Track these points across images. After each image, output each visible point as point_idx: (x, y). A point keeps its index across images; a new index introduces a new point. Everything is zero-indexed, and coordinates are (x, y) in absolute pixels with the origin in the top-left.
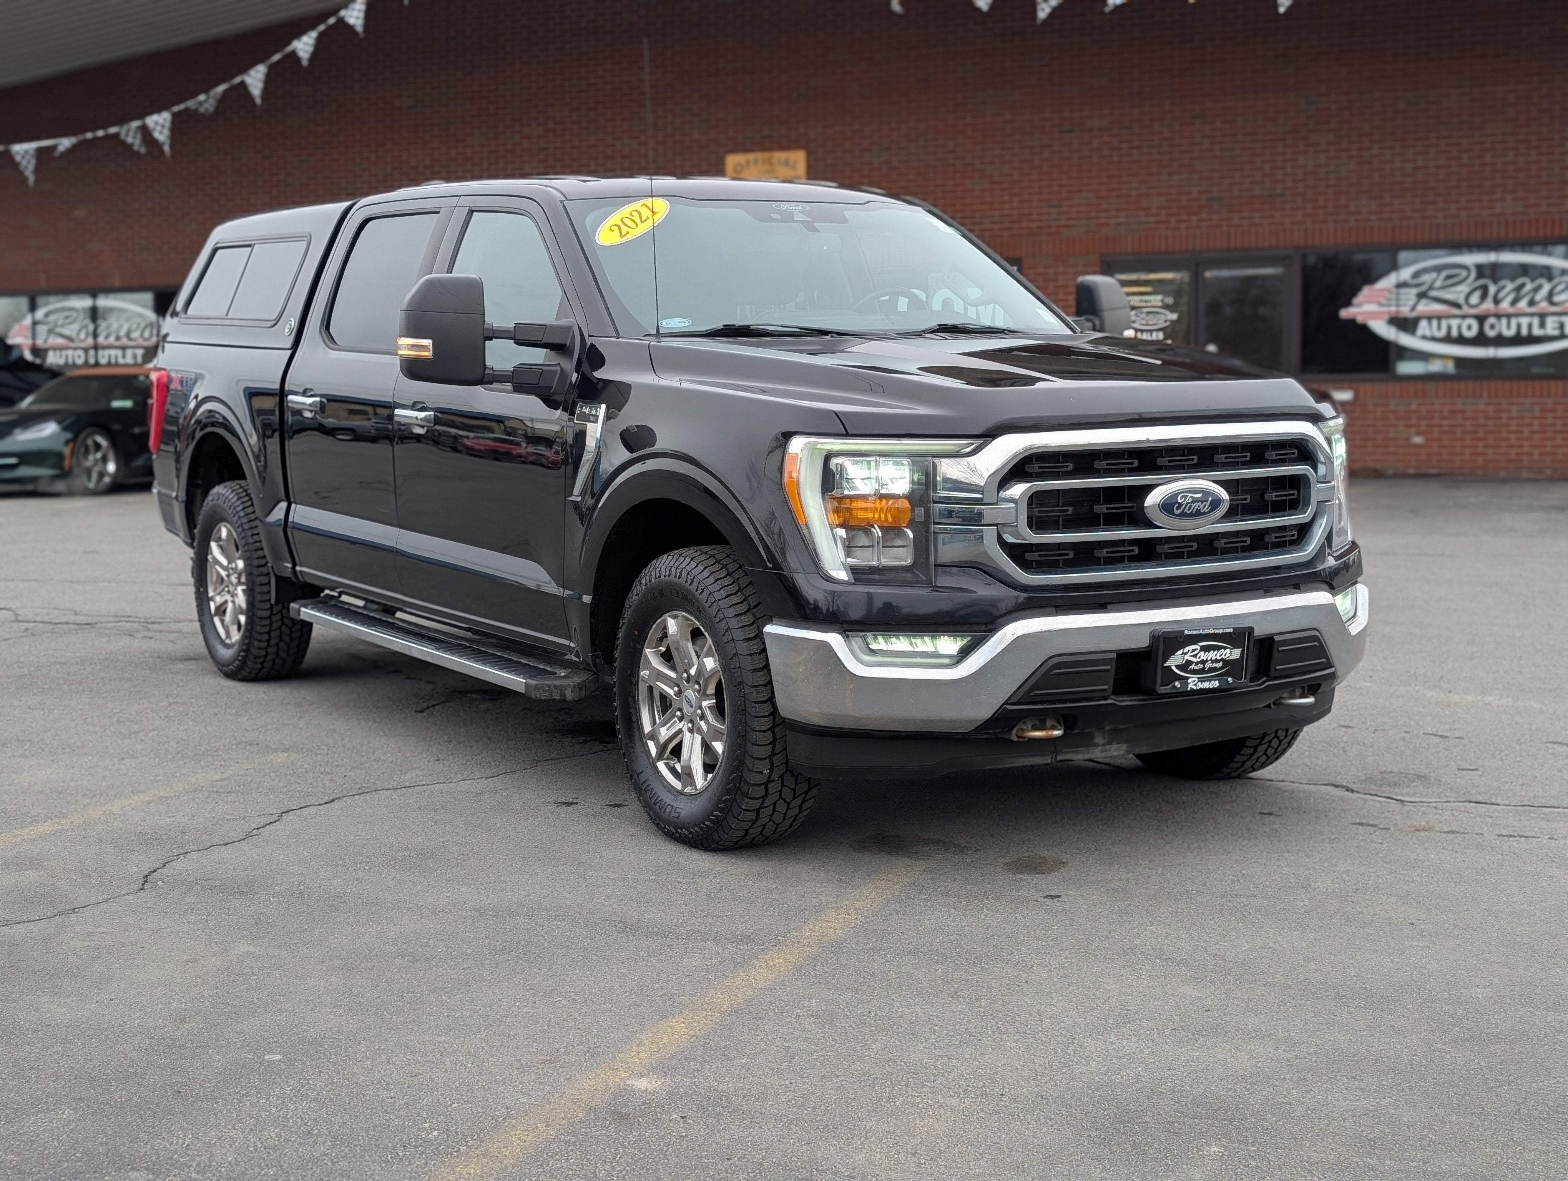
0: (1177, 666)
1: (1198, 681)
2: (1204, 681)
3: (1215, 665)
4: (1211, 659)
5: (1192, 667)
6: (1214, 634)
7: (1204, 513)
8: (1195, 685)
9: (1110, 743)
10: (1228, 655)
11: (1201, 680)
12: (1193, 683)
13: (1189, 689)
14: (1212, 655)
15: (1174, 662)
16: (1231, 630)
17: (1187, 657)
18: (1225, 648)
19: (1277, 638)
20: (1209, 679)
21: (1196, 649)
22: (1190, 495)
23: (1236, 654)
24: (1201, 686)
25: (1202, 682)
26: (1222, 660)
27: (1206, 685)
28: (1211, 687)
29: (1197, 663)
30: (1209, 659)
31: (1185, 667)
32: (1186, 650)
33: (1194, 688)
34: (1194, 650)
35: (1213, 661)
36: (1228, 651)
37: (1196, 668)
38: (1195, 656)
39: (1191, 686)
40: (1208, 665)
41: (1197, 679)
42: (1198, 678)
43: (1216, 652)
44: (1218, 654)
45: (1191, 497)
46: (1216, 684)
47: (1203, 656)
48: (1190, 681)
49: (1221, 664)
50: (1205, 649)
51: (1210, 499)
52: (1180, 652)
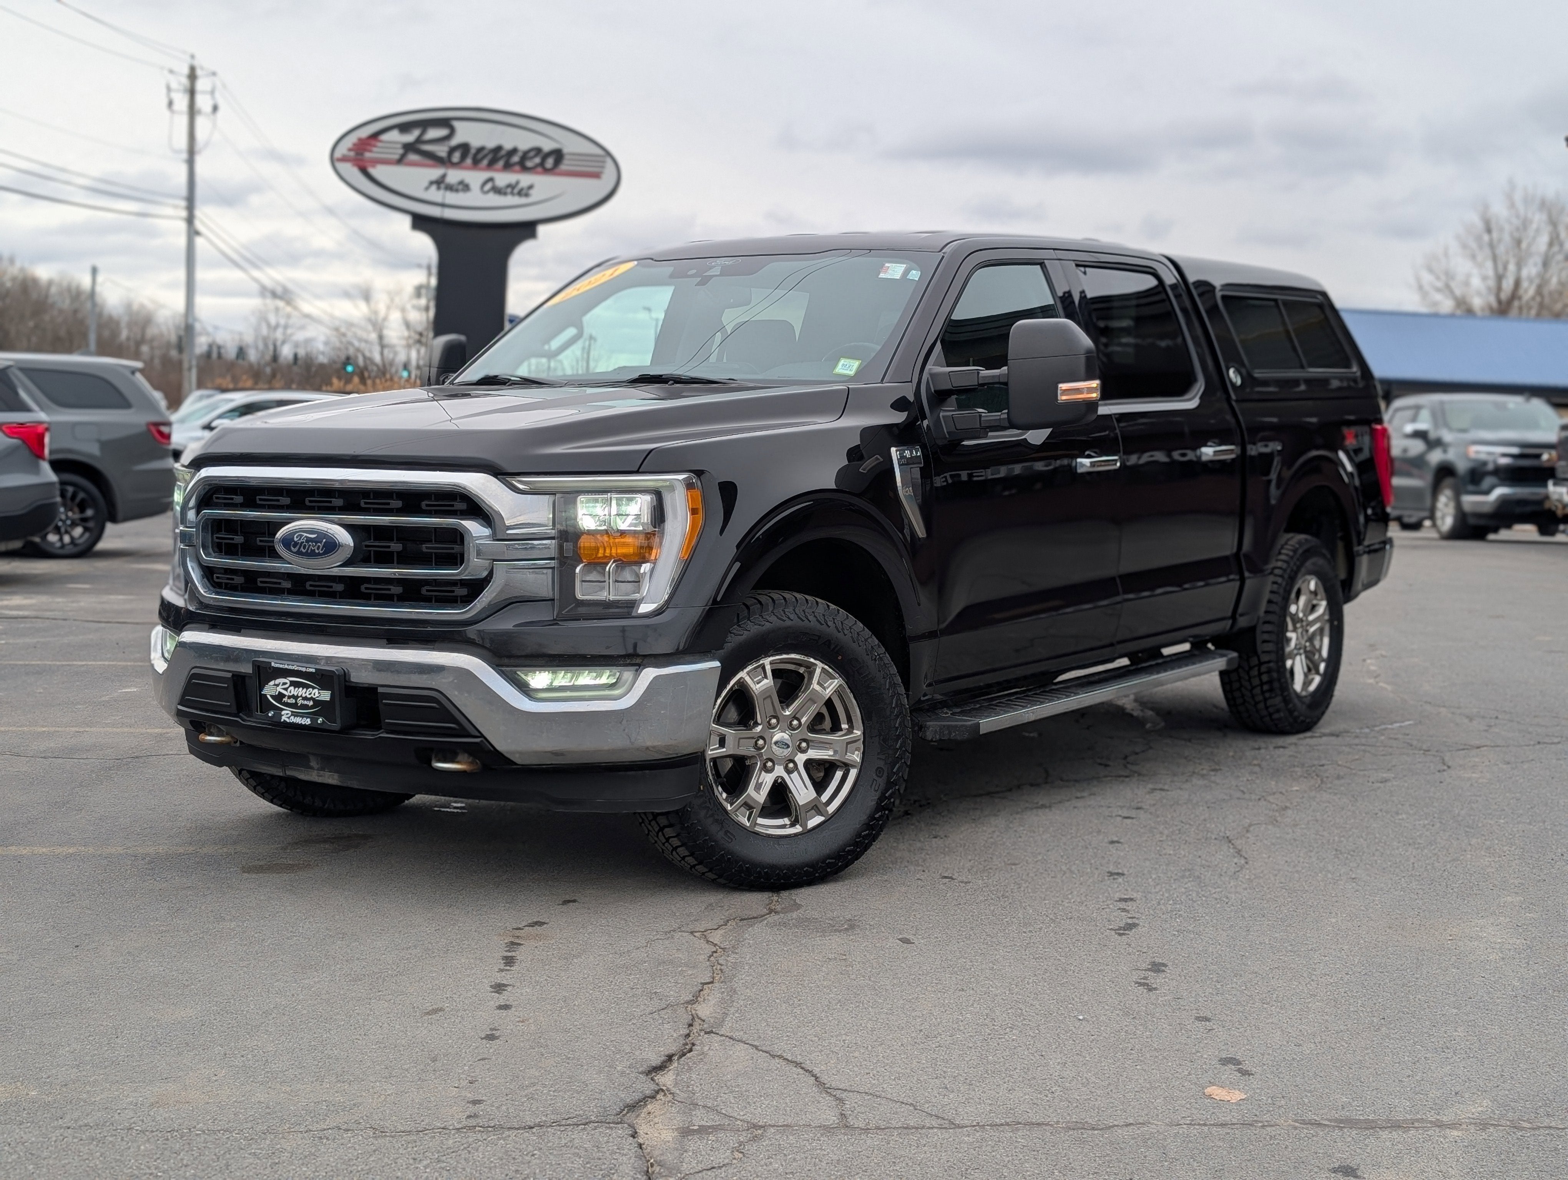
0: (271, 696)
1: (292, 715)
2: (297, 716)
3: (306, 702)
4: (301, 696)
5: (285, 699)
6: (297, 671)
7: (319, 554)
8: (289, 718)
9: (323, 769)
10: (317, 695)
11: (295, 715)
12: (287, 716)
13: (282, 720)
14: (301, 692)
15: (270, 690)
16: (314, 670)
17: (279, 689)
18: (314, 688)
19: (380, 690)
20: (302, 716)
21: (286, 683)
22: (305, 534)
23: (326, 696)
24: (294, 720)
25: (295, 716)
26: (311, 699)
27: (298, 720)
28: (303, 723)
29: (289, 697)
30: (299, 695)
31: (279, 697)
32: (277, 681)
33: (288, 720)
34: (284, 684)
35: (305, 699)
36: (316, 691)
37: (289, 701)
38: (286, 689)
39: (284, 718)
40: (300, 702)
41: (290, 713)
42: (292, 712)
43: (305, 690)
44: (308, 693)
45: (306, 537)
46: (308, 721)
47: (293, 691)
48: (283, 712)
49: (311, 703)
50: (295, 684)
51: (324, 540)
52: (272, 683)
